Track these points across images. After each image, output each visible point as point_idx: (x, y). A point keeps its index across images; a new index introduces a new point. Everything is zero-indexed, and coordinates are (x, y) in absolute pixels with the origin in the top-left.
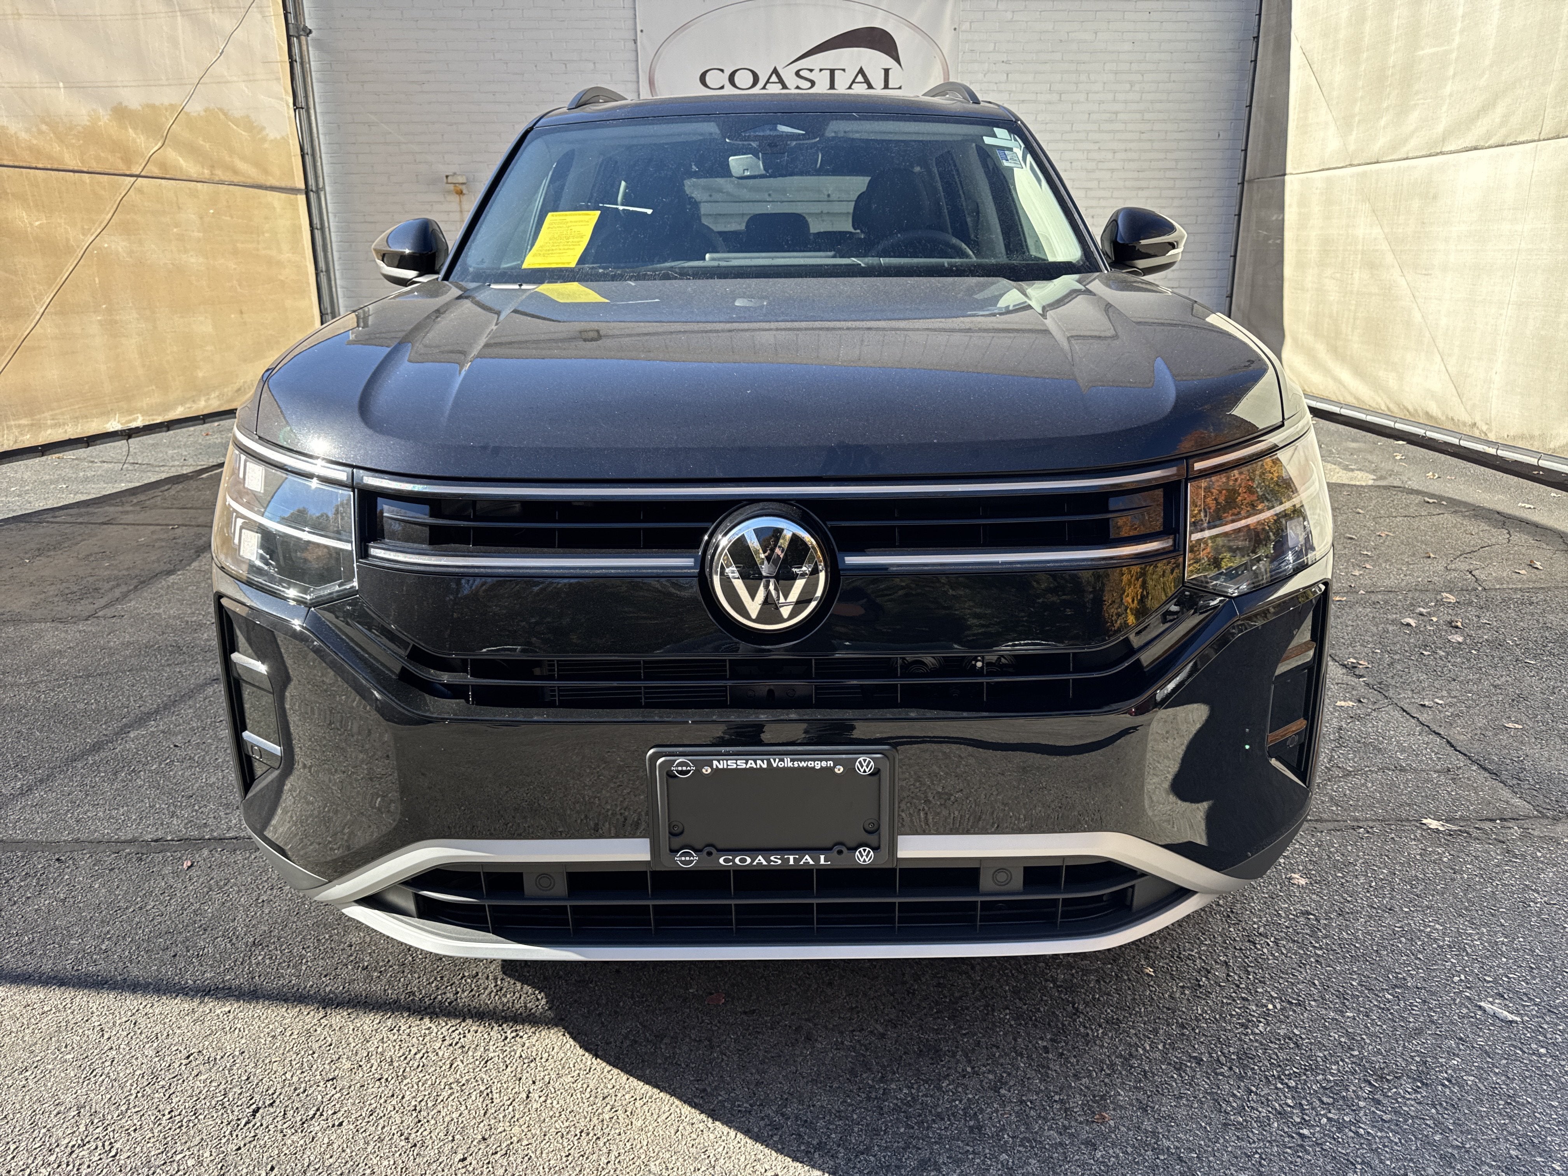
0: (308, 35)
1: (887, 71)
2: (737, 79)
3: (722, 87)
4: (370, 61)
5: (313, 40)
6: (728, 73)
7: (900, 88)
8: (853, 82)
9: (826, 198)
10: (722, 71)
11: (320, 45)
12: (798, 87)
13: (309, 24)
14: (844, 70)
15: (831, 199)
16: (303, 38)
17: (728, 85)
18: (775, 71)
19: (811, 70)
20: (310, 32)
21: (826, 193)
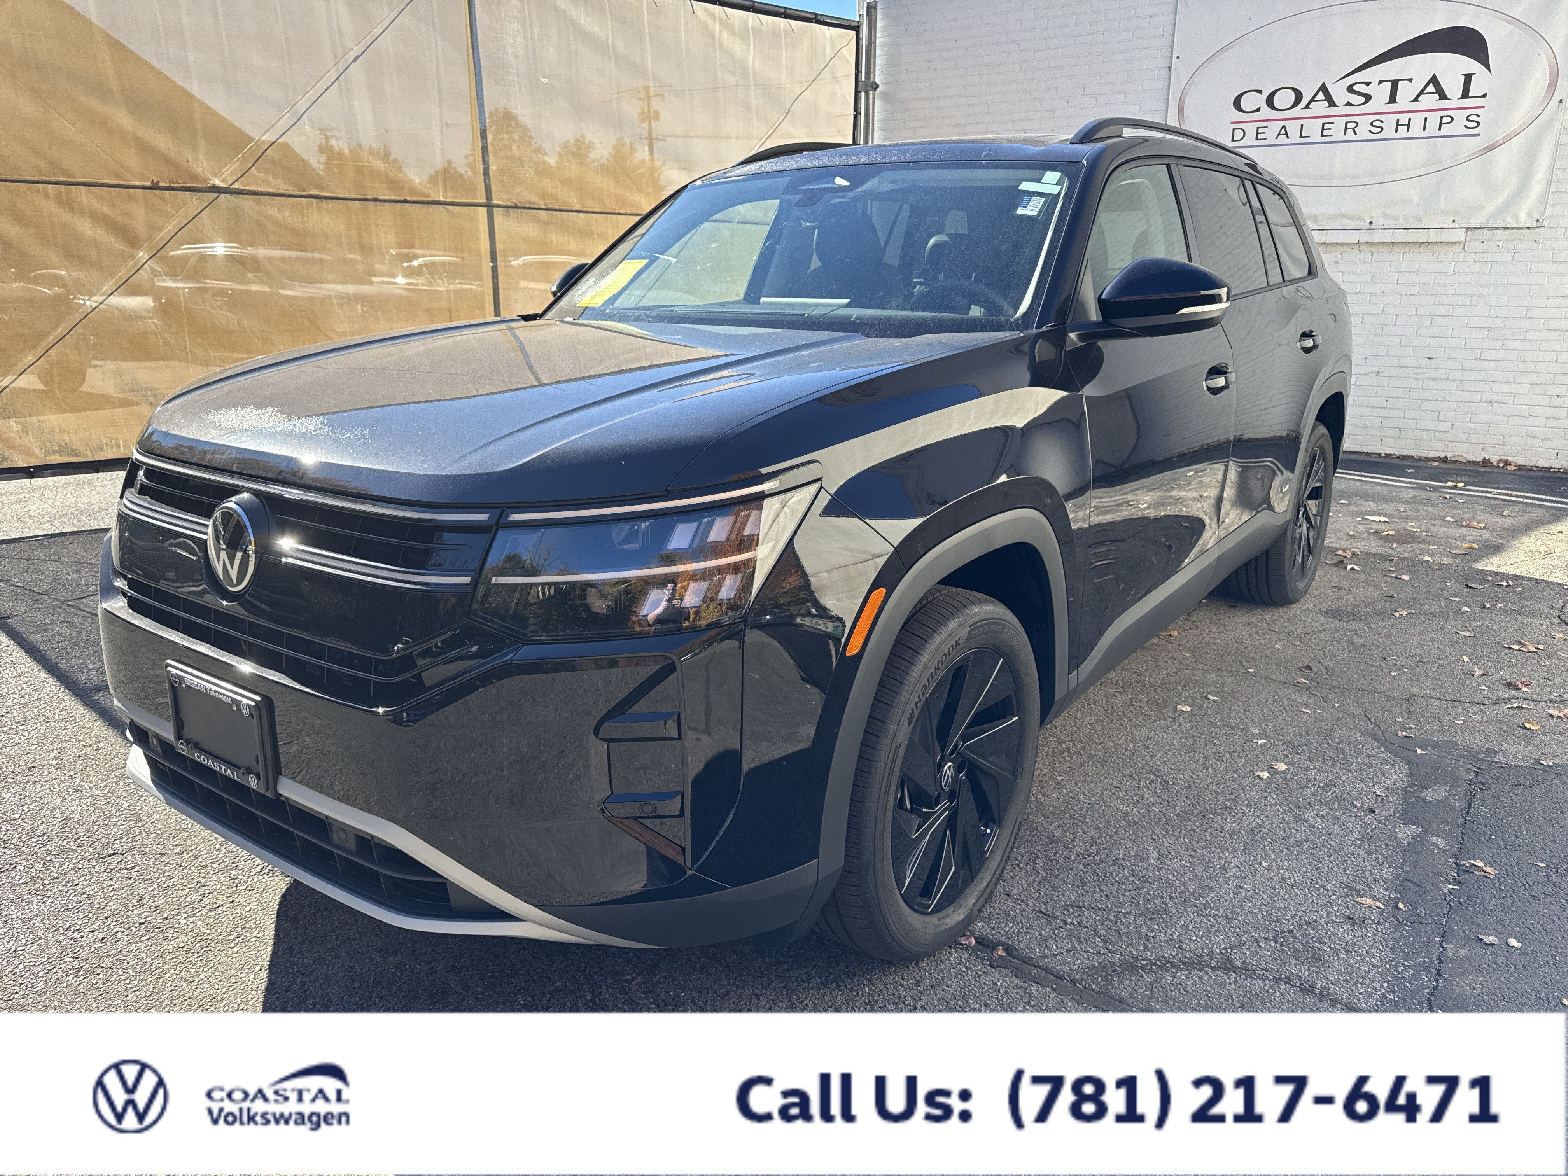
0: (875, 89)
1: (1468, 78)
2: (1276, 102)
3: (1258, 110)
4: (924, 108)
5: (881, 93)
6: (1266, 94)
7: (1485, 96)
8: (1422, 92)
9: (1367, 226)
10: (1260, 92)
11: (886, 97)
12: (1349, 104)
13: (878, 81)
14: (1410, 80)
15: (1373, 227)
16: (871, 93)
17: (1265, 107)
18: (1323, 88)
19: (1368, 84)
20: (877, 86)
21: (1369, 221)
